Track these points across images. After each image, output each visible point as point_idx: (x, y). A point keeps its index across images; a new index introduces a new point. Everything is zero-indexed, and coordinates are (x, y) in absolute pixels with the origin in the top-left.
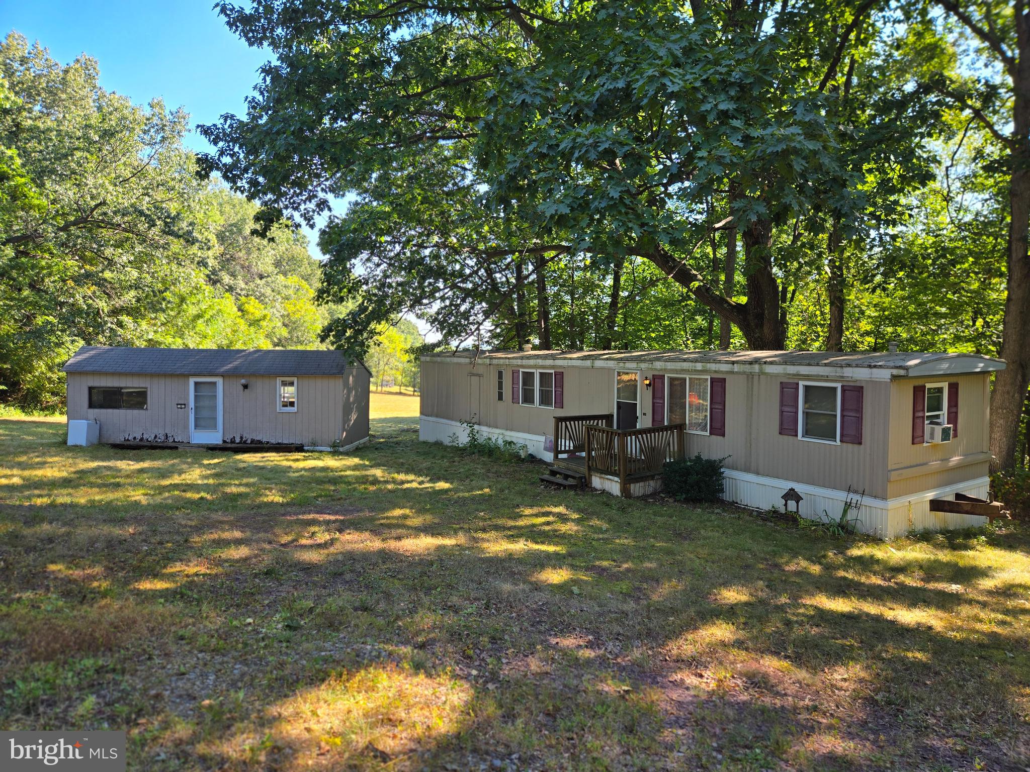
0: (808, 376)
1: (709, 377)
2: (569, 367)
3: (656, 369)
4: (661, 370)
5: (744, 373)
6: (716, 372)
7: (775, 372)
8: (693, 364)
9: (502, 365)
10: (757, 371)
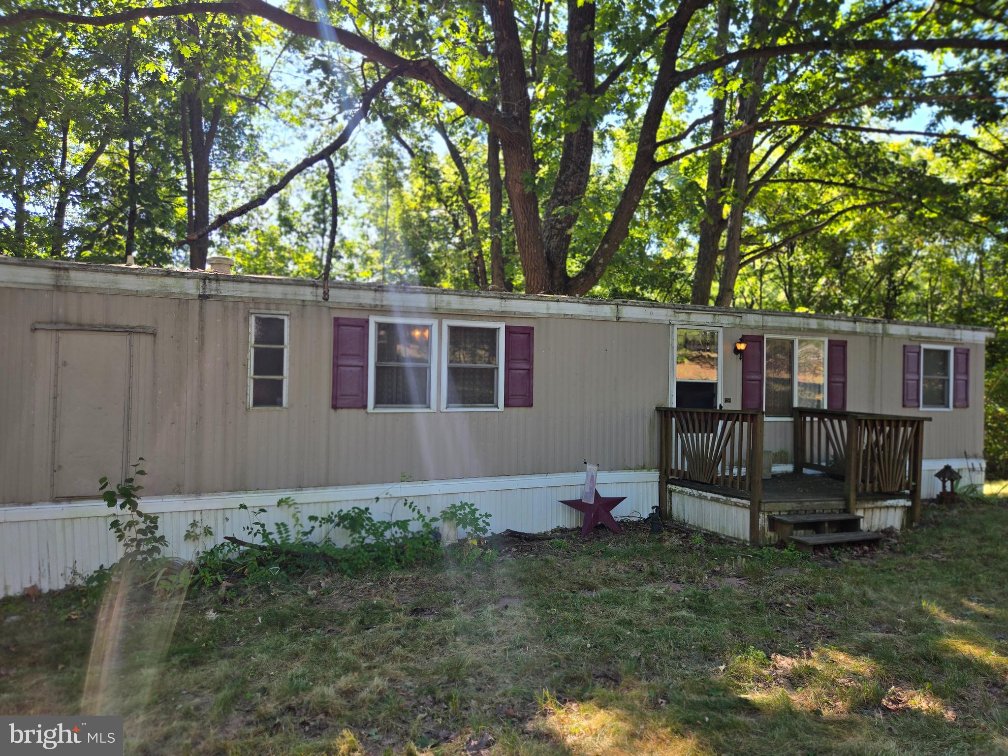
0: (929, 338)
1: (826, 340)
2: (551, 316)
3: (748, 327)
4: (757, 328)
5: (867, 334)
6: (836, 332)
7: (899, 333)
8: (805, 320)
9: (279, 303)
10: (880, 331)
